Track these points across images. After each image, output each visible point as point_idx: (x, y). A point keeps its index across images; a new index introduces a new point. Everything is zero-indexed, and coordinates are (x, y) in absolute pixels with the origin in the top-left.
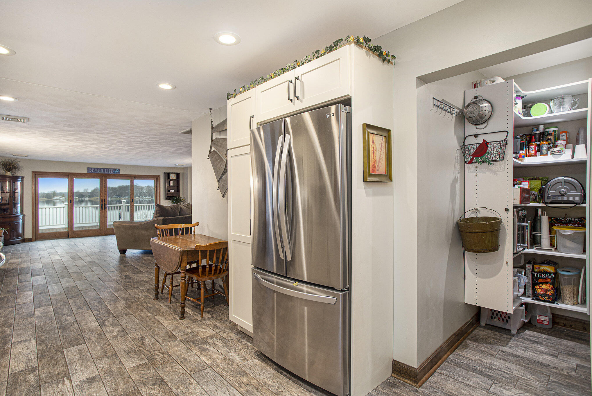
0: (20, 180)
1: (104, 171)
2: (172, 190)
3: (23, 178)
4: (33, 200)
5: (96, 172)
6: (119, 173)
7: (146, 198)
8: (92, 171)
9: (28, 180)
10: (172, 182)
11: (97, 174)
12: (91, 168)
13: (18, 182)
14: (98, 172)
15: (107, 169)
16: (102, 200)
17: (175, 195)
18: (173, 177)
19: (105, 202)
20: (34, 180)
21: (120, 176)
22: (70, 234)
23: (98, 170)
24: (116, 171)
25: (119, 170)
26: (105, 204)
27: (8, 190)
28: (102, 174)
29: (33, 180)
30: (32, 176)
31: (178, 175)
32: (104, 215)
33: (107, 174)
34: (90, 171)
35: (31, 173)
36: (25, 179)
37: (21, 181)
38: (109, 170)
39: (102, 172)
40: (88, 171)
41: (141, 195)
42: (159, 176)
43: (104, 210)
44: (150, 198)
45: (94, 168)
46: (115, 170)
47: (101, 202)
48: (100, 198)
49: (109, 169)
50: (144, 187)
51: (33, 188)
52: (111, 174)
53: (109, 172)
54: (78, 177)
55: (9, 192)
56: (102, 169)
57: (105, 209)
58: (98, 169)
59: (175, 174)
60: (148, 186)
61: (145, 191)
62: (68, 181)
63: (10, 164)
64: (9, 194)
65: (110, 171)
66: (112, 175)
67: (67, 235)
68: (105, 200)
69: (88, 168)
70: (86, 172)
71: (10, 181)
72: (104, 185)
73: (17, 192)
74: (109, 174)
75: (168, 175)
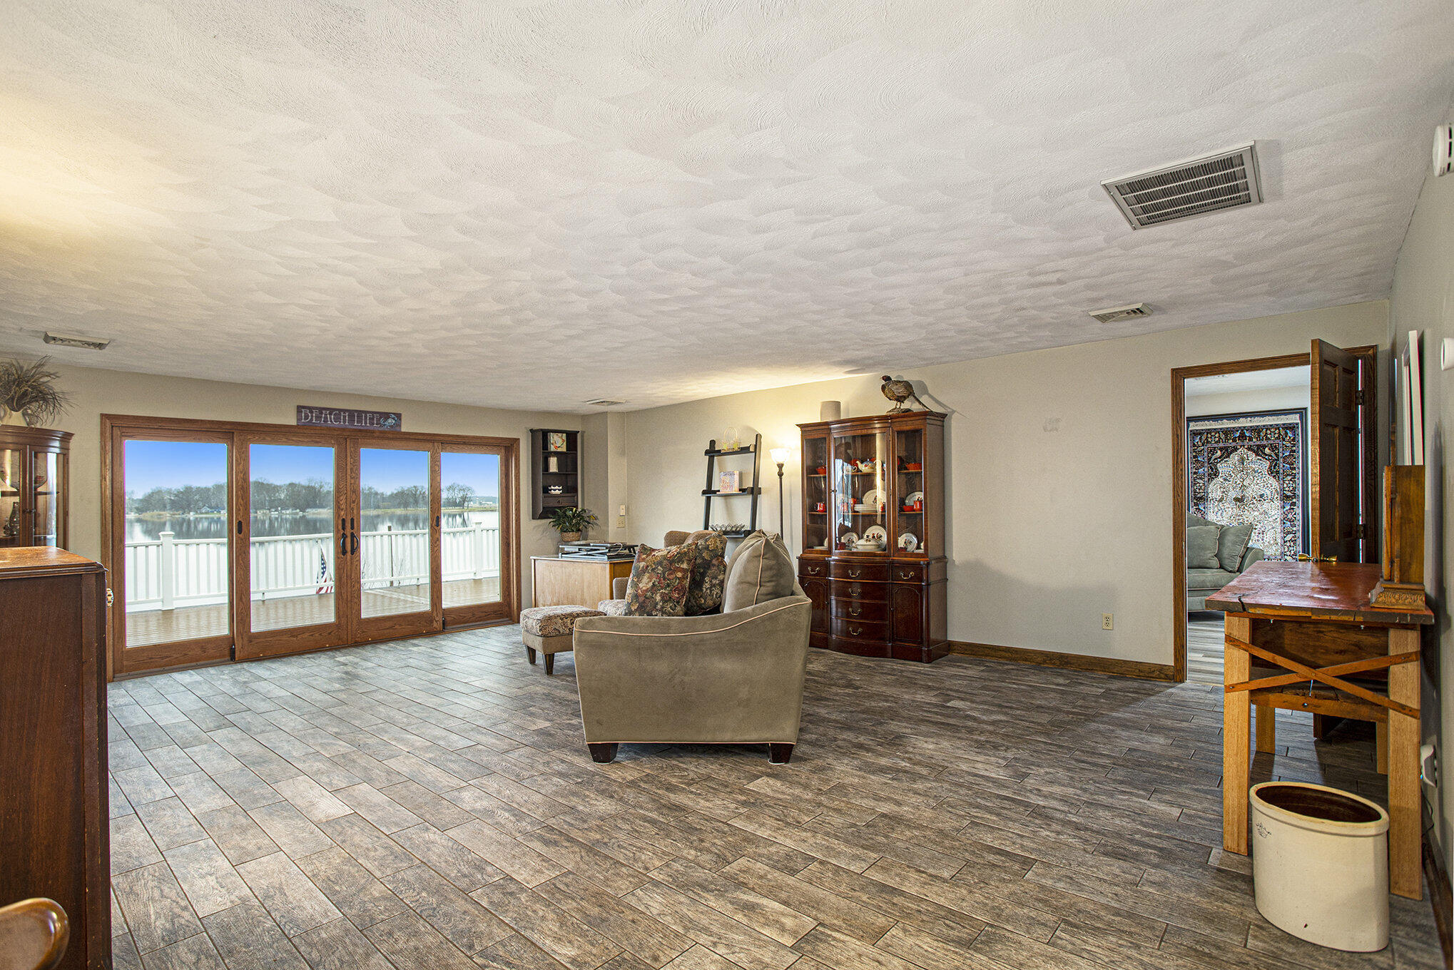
0: (57, 444)
1: (352, 420)
2: (557, 487)
3: (66, 437)
4: (103, 525)
5: (326, 421)
6: (398, 429)
7: (288, 512)
8: (312, 419)
9: (87, 447)
10: (553, 462)
11: (329, 429)
12: (311, 409)
13: (49, 455)
14: (331, 421)
15: (360, 412)
16: (344, 520)
17: (564, 502)
18: (558, 443)
19: (352, 528)
20: (109, 447)
21: (401, 439)
22: (238, 647)
23: (330, 414)
24: (390, 421)
25: (399, 416)
26: (352, 535)
27: (12, 486)
28: (344, 430)
29: (103, 448)
30: (102, 434)
31: (572, 438)
32: (349, 573)
33: (360, 430)
34: (306, 417)
35: (98, 420)
36: (73, 444)
37: (61, 448)
38: (366, 417)
39: (344, 422)
40: (299, 420)
41: (274, 505)
42: (517, 440)
43: (349, 557)
44: (297, 514)
45: (321, 410)
46: (386, 416)
47: (340, 527)
48: (337, 514)
49: (366, 412)
50: (281, 487)
51: (103, 478)
52: (373, 432)
53: (366, 423)
54: (263, 441)
55: (13, 494)
56: (345, 411)
57: (352, 553)
58: (331, 410)
59: (565, 435)
60: (291, 485)
61: (283, 496)
62: (230, 452)
63: (19, 381)
64: (17, 499)
65: (372, 419)
66: (377, 434)
67: (227, 652)
68: (352, 520)
69: (300, 409)
70: (292, 421)
71: (19, 447)
72: (351, 469)
73: (46, 494)
74: (366, 431)
75: (541, 438)
